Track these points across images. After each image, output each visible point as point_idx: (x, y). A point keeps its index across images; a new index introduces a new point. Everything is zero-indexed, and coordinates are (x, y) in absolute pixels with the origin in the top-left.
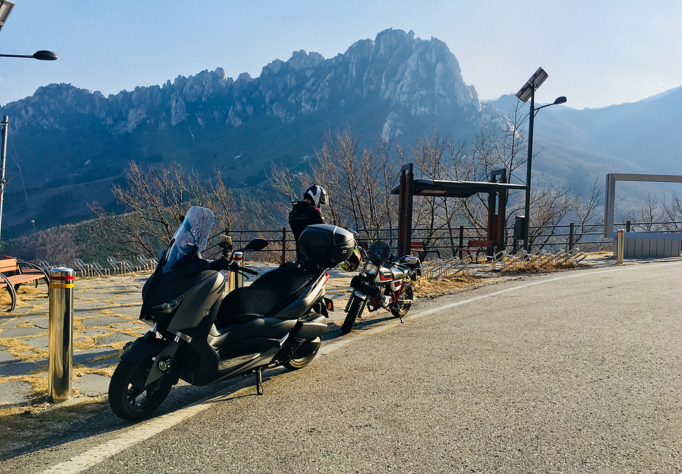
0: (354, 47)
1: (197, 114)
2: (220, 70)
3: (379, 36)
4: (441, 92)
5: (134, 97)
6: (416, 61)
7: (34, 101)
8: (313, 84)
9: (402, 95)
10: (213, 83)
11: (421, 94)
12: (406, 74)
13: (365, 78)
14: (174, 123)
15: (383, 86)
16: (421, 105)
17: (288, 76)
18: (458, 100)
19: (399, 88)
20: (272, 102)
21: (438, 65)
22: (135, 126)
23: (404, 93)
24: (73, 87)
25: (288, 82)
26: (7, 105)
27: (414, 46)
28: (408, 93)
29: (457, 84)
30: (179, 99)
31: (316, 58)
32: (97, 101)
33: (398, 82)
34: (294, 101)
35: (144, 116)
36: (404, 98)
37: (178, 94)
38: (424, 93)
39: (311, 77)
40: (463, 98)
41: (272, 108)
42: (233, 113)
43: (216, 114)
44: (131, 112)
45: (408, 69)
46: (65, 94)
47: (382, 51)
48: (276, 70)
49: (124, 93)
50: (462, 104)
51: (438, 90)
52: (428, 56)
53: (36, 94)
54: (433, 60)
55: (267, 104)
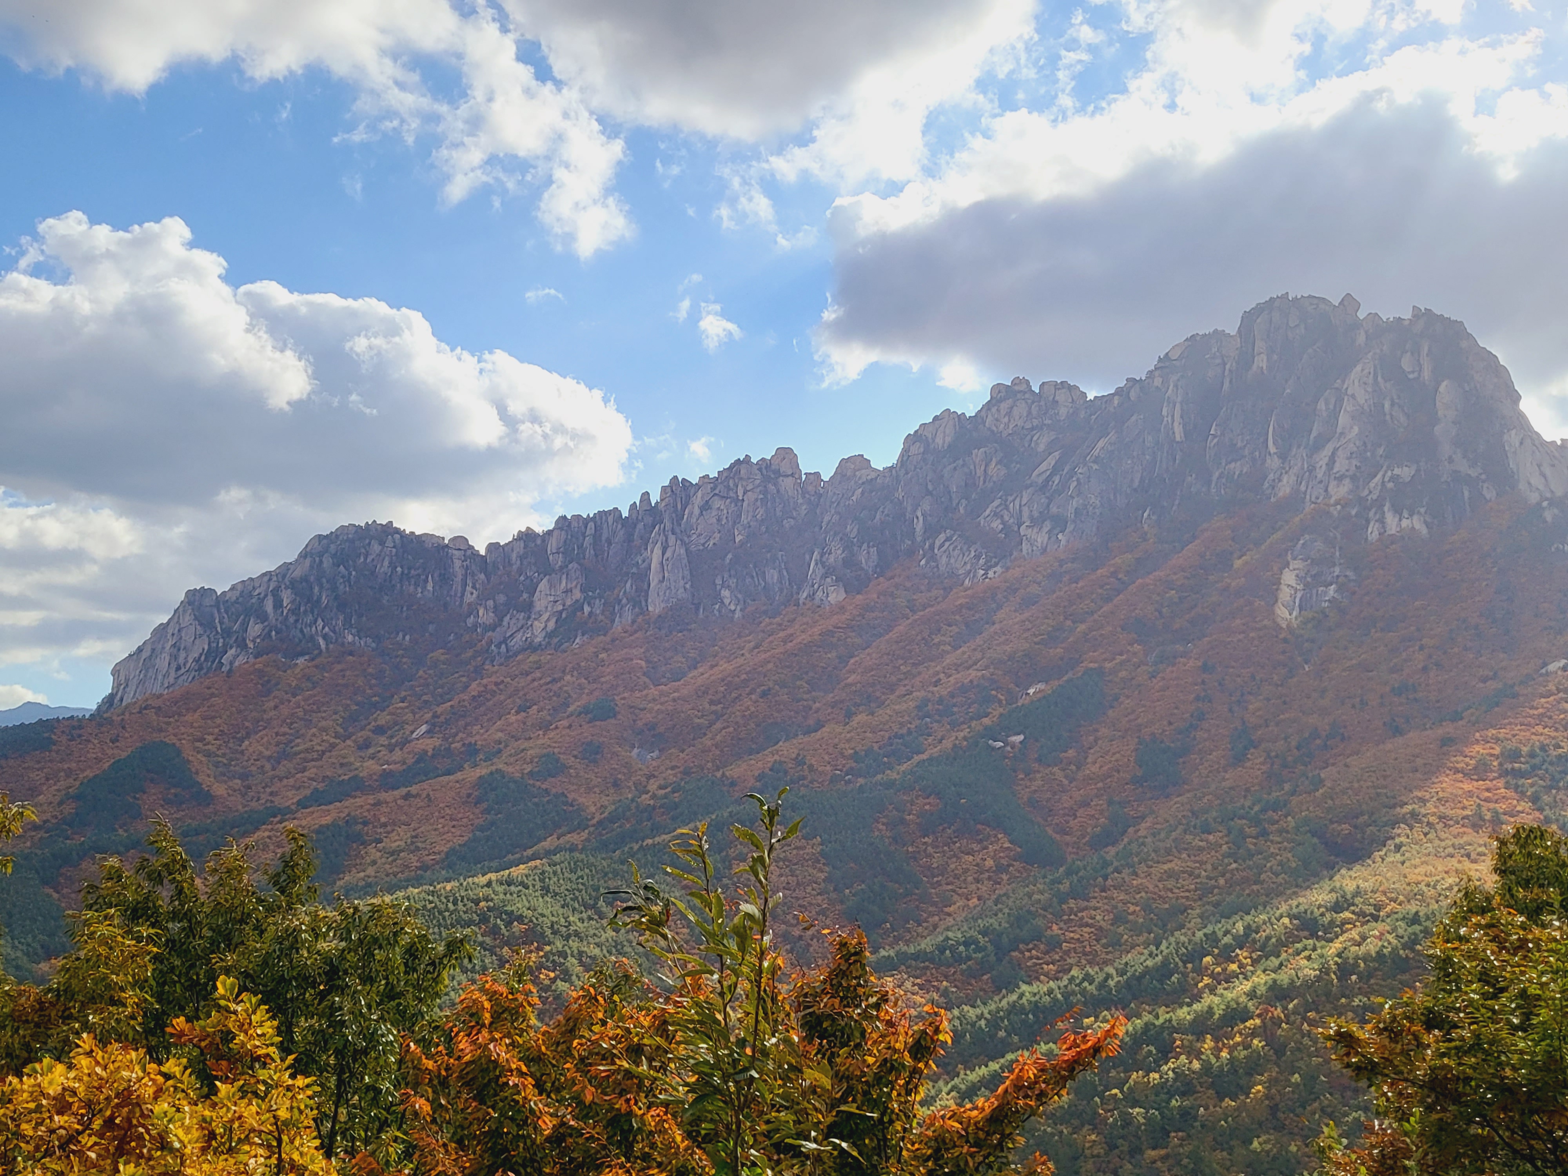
0: (1174, 356)
1: (719, 581)
2: (786, 454)
3: (1249, 318)
4: (1463, 466)
5: (553, 545)
6: (1370, 380)
7: (297, 573)
8: (1055, 470)
9: (1333, 483)
10: (765, 492)
11: (1394, 479)
12: (1343, 419)
13: (1212, 442)
14: (656, 606)
15: (1273, 463)
16: (1398, 511)
17: (978, 454)
18: (1522, 486)
19: (1323, 463)
20: (931, 531)
21: (1442, 388)
22: (551, 625)
23: (1340, 479)
24: (397, 531)
25: (980, 472)
26: (233, 588)
27: (1361, 339)
28: (1353, 478)
29: (1513, 438)
30: (672, 539)
31: (1061, 396)
32: (457, 563)
33: (1317, 447)
34: (997, 525)
35: (577, 595)
36: (1340, 491)
37: (668, 525)
38: (1405, 472)
39: (1049, 451)
40: (1536, 481)
41: (932, 547)
42: (822, 571)
43: (772, 575)
44: (543, 585)
45: (1348, 406)
46: (376, 547)
47: (1261, 362)
48: (941, 441)
49: (527, 537)
50: (1534, 498)
51: (1451, 460)
52: (1406, 363)
53: (304, 555)
54: (1426, 374)
55: (919, 539)
